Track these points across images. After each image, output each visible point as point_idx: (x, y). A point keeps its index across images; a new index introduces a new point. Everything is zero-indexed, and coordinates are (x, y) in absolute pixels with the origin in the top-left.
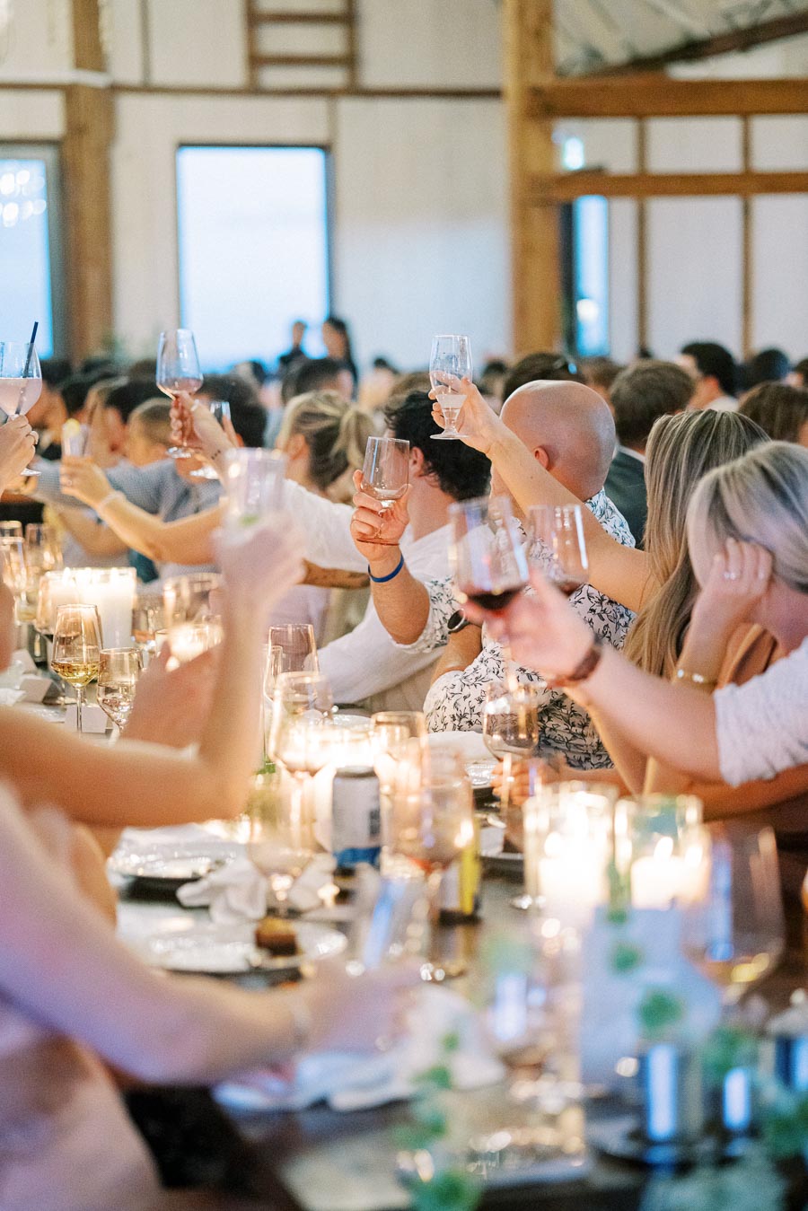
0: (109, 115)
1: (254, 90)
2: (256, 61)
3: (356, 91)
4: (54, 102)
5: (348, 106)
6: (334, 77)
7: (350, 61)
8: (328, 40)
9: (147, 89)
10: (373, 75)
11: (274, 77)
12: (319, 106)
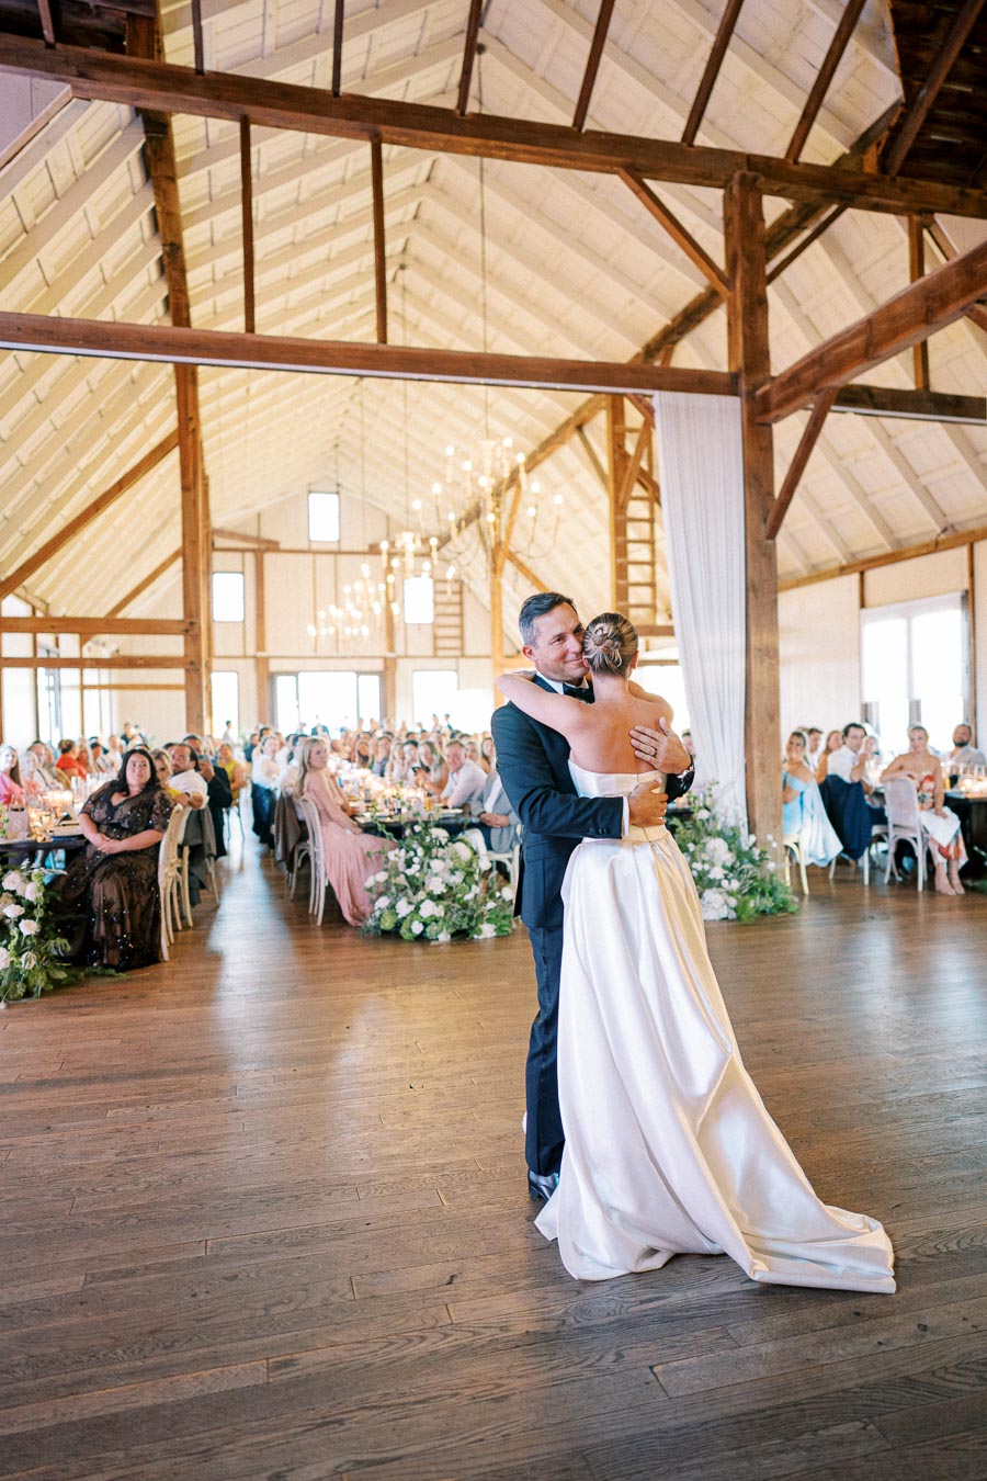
0: (395, 665)
1: (435, 656)
2: (436, 648)
3: (463, 656)
4: (381, 662)
5: (462, 661)
6: (457, 653)
7: (462, 648)
8: (456, 643)
9: (406, 657)
10: (468, 652)
11: (440, 653)
12: (454, 660)
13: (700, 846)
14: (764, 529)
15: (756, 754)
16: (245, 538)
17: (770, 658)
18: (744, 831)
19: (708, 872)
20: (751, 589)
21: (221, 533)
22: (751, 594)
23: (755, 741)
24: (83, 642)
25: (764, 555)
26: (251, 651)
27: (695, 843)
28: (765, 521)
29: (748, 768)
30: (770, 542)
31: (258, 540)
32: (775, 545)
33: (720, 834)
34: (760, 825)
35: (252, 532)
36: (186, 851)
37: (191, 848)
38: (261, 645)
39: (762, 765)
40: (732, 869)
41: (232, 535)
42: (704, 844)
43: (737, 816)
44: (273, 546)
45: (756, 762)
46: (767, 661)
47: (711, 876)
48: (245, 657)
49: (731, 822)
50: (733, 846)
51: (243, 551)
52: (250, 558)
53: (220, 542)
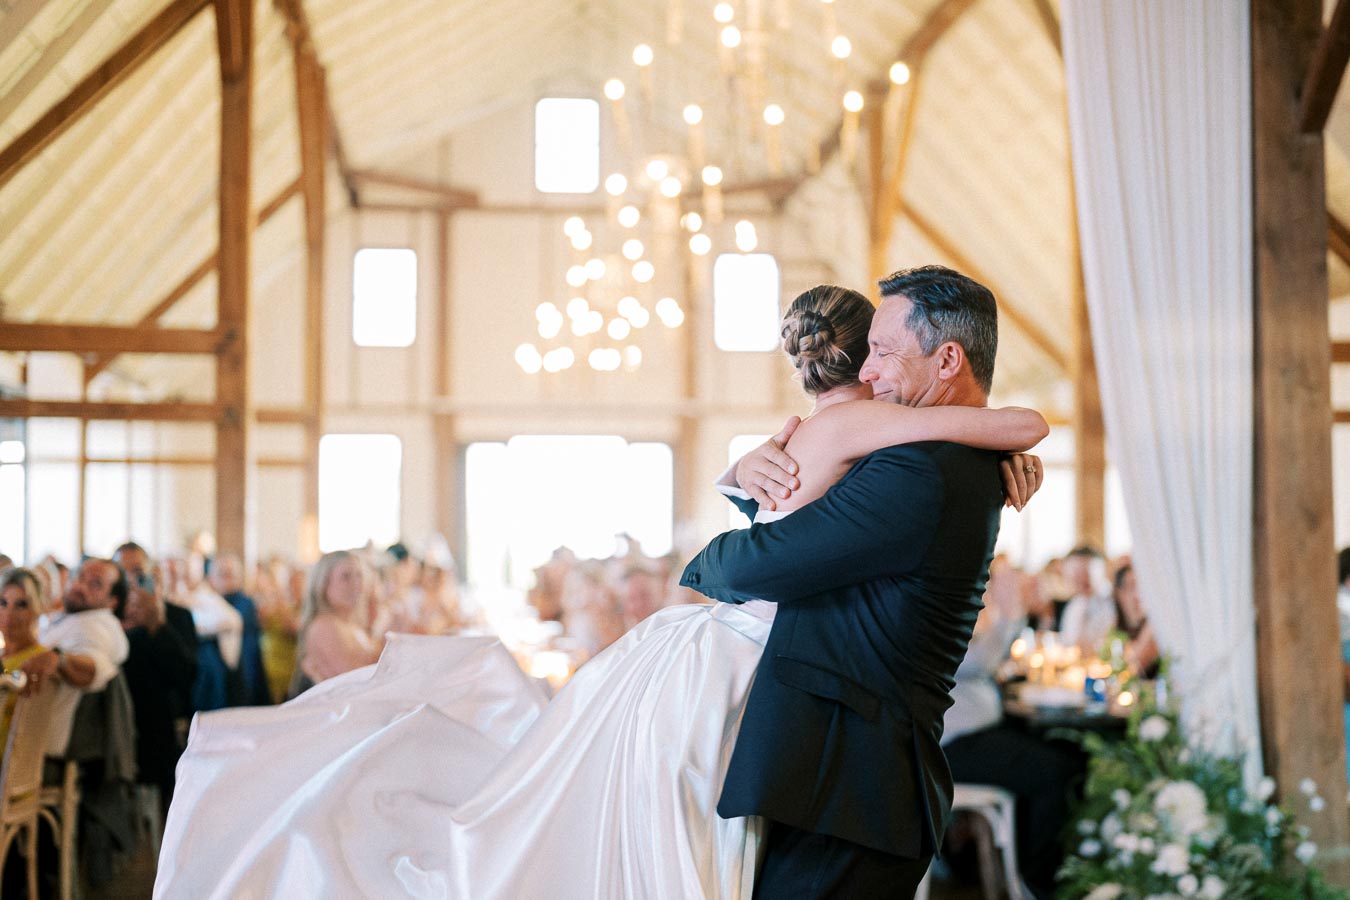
13: (1141, 799)
14: (1295, 113)
15: (1277, 599)
16: (415, 185)
17: (1310, 388)
18: (1252, 768)
19: (1153, 858)
20: (1266, 240)
21: (372, 176)
22: (1264, 254)
23: (1273, 571)
24: (90, 374)
25: (1295, 166)
26: (425, 395)
27: (1133, 791)
28: (1298, 94)
29: (1261, 629)
30: (1309, 139)
31: (441, 188)
32: (1320, 147)
33: (1190, 774)
34: (1290, 758)
35: (430, 172)
36: (72, 772)
37: (83, 766)
38: (442, 386)
39: (1293, 625)
40: (1215, 853)
41: (391, 180)
42: (1152, 796)
43: (1235, 734)
44: (468, 201)
45: (1278, 618)
46: (1301, 394)
47: (1159, 867)
48: (411, 408)
49: (1222, 748)
50: (1219, 802)
51: (414, 210)
52: (427, 225)
53: (371, 193)
